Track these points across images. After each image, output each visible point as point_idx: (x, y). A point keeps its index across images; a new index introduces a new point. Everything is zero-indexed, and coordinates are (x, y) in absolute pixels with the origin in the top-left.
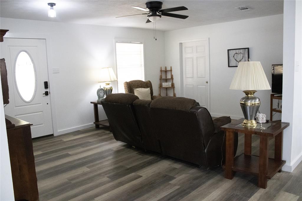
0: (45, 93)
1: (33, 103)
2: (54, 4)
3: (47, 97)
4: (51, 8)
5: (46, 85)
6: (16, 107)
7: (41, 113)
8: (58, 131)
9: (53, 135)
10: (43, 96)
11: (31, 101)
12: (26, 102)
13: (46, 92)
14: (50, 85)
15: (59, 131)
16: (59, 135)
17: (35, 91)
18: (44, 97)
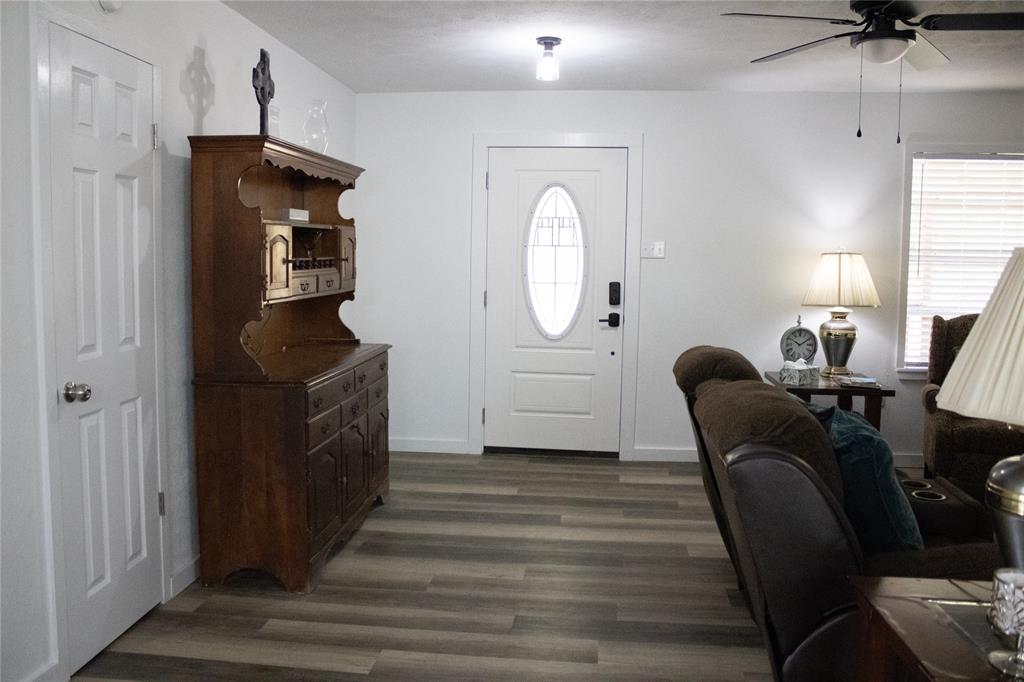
0: (607, 318)
1: (566, 345)
2: (557, 40)
3: (613, 331)
4: (545, 54)
5: (615, 293)
6: (518, 347)
7: (589, 377)
8: (636, 447)
9: (616, 455)
10: (603, 328)
11: (563, 337)
12: (546, 337)
13: (610, 315)
14: (628, 294)
15: (641, 448)
16: (636, 459)
17: (580, 310)
18: (604, 331)
